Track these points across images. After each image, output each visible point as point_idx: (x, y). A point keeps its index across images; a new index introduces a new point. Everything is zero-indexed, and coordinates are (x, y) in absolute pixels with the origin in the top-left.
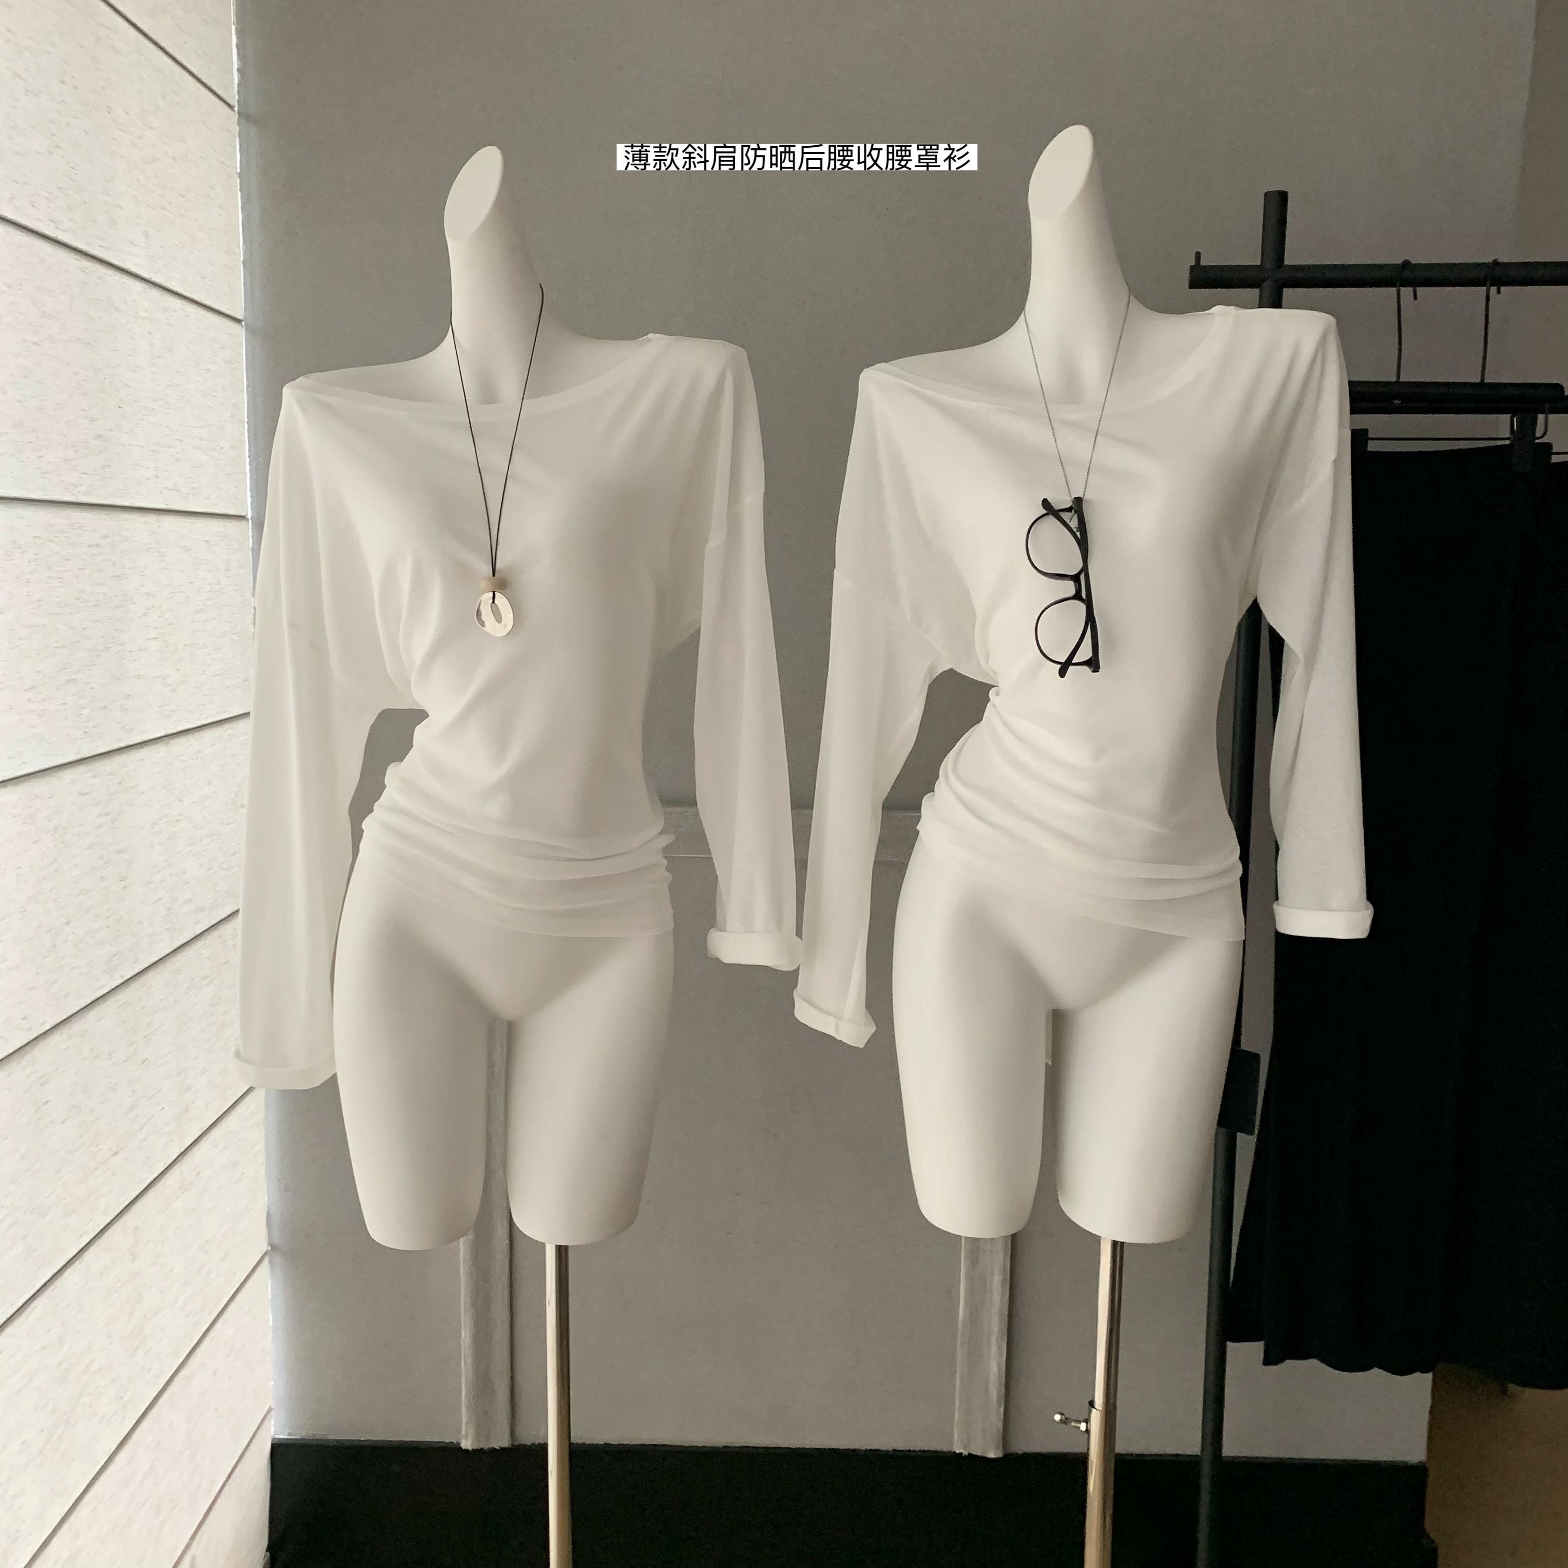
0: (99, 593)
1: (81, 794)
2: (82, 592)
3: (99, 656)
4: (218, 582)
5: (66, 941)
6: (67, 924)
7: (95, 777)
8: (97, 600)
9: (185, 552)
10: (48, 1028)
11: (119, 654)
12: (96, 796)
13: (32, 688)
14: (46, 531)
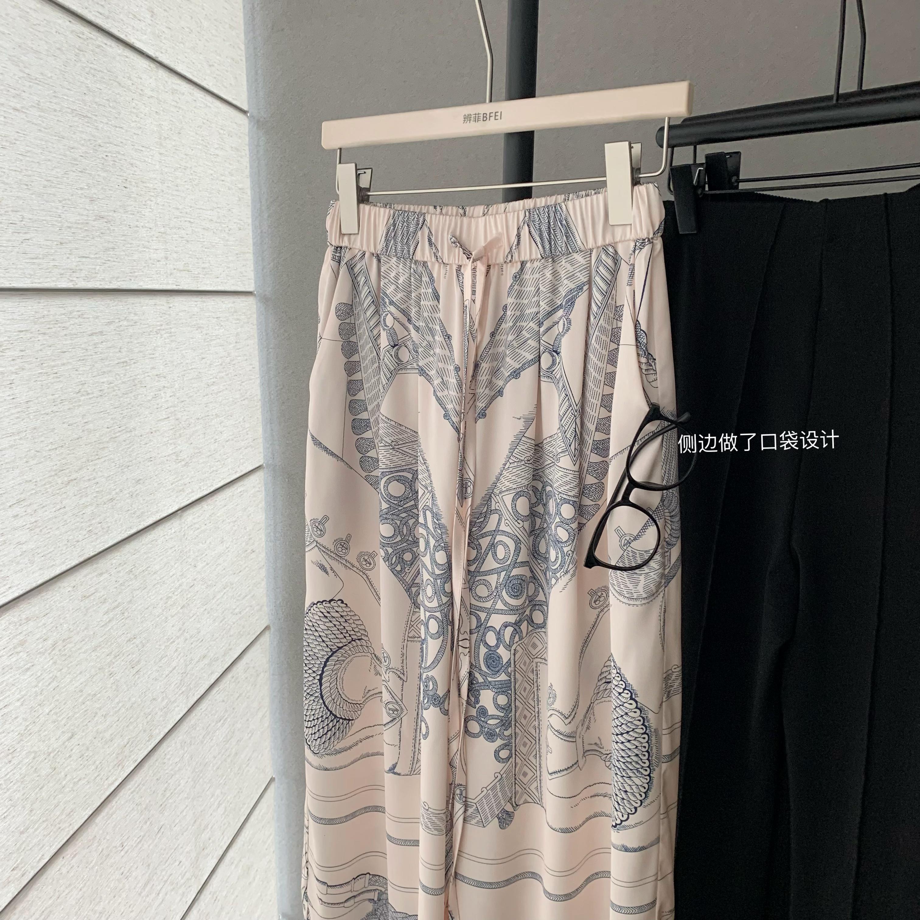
0: (103, 383)
1: (85, 597)
2: (83, 384)
3: (103, 448)
5: (70, 756)
6: (71, 738)
7: (101, 574)
8: (101, 390)
9: (197, 330)
11: (128, 442)
12: (102, 594)
13: (19, 502)
14: (35, 323)
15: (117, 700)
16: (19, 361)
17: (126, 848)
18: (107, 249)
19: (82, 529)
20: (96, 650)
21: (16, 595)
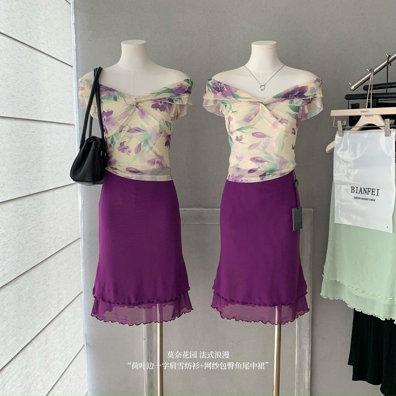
0: (35, 146)
1: (30, 205)
2: (30, 145)
3: (34, 164)
4: (67, 144)
5: (26, 248)
6: (27, 243)
7: (34, 200)
8: (34, 148)
10: (22, 273)
11: (40, 164)
12: (34, 205)
13: (17, 173)
14: (20, 127)
15: (37, 238)
16: (17, 137)
17: (40, 284)
18: (36, 109)
19: (29, 186)
20: (33, 221)
21: (16, 198)
